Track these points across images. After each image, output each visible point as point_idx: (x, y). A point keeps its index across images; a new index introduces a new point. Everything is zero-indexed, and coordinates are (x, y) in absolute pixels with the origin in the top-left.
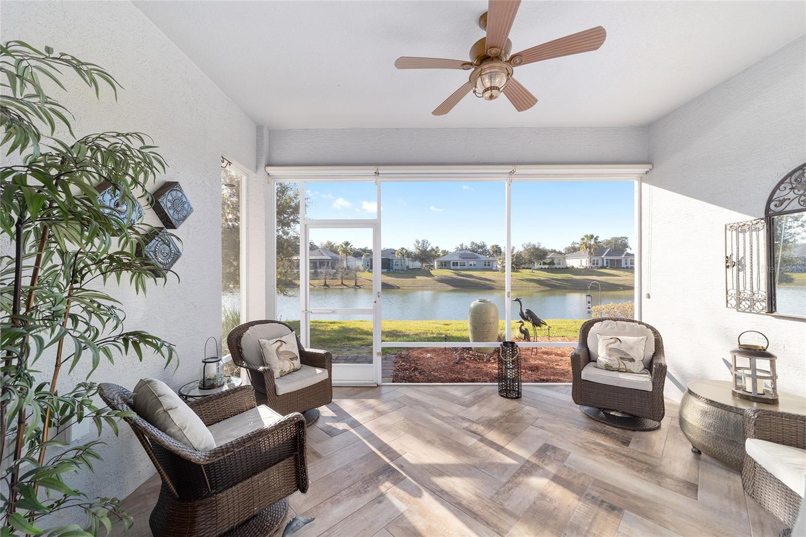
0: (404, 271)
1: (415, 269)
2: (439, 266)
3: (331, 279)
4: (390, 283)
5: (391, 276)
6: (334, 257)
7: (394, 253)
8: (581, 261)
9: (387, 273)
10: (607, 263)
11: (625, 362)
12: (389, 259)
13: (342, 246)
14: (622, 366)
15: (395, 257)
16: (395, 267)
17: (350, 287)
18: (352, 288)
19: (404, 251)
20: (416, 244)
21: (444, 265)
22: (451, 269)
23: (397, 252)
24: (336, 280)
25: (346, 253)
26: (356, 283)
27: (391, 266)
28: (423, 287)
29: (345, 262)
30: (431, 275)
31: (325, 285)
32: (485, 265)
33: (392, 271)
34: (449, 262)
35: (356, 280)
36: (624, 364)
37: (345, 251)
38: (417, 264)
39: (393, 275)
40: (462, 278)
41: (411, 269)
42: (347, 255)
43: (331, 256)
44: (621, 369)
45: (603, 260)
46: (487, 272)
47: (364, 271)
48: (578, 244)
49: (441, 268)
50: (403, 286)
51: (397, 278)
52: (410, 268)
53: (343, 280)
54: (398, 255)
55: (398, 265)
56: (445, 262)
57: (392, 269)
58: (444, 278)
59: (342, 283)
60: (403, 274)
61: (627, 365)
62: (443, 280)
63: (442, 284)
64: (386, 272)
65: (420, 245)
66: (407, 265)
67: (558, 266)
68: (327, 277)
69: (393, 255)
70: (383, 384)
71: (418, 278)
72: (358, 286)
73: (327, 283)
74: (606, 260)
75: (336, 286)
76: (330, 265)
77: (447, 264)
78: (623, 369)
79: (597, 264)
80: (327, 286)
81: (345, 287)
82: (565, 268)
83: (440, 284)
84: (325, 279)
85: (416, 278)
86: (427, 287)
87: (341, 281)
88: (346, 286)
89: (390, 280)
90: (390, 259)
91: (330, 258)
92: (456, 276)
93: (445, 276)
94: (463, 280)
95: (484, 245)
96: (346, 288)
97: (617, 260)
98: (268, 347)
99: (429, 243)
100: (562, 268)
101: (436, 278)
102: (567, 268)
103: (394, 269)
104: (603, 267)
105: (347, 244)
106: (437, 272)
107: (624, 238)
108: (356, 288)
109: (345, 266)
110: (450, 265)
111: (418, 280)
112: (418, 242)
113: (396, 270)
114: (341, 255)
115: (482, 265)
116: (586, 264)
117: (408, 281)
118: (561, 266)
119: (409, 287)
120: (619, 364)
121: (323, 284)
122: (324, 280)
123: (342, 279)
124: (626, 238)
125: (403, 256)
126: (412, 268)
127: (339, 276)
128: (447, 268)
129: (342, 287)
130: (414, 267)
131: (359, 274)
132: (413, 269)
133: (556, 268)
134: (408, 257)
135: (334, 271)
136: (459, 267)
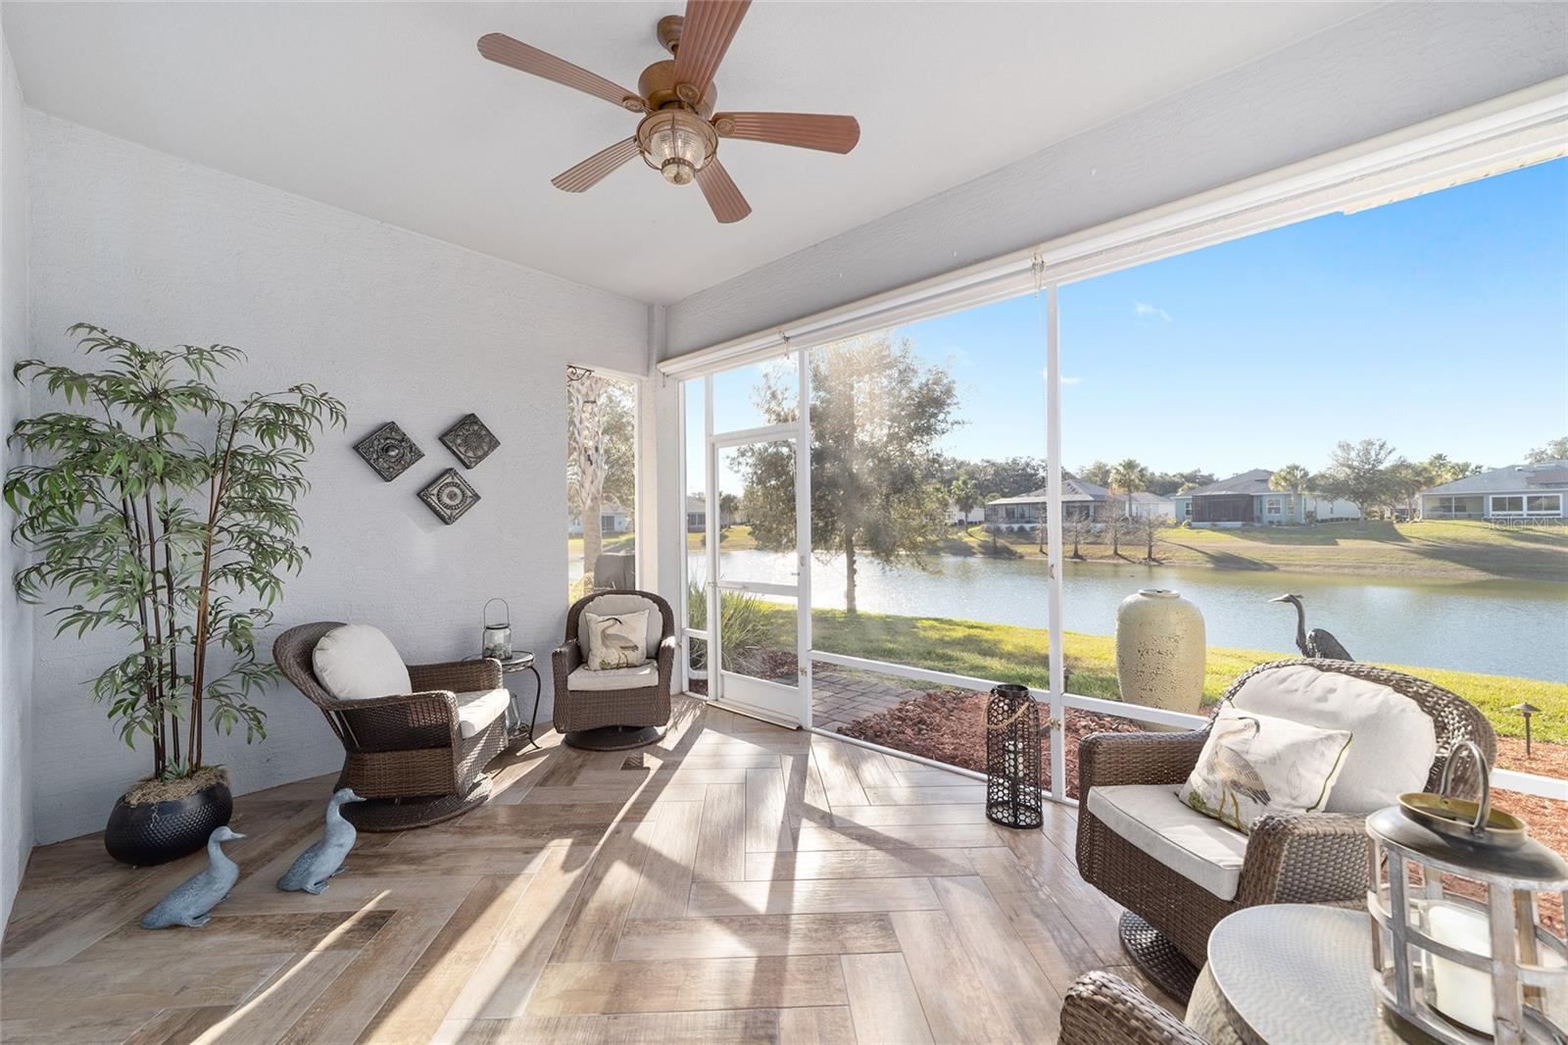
0: (1299, 524)
1: (1338, 520)
2: (1435, 509)
3: (1088, 543)
4: (1247, 555)
5: (1254, 539)
6: (1098, 496)
7: (1265, 481)
9: (1243, 532)
11: (1240, 797)
12: (1249, 496)
13: (1119, 471)
14: (1229, 810)
15: (1269, 490)
16: (1267, 516)
17: (1134, 563)
18: (1140, 563)
19: (1299, 474)
20: (1339, 452)
21: (1456, 507)
22: (1489, 521)
23: (1273, 478)
24: (1102, 546)
25: (1129, 487)
26: (1150, 553)
27: (1256, 513)
28: (1359, 567)
29: (1127, 506)
30: (1399, 538)
31: (1076, 555)
33: (1257, 525)
34: (1479, 499)
35: (1151, 547)
36: (1236, 804)
37: (1127, 484)
38: (1346, 507)
39: (1263, 536)
41: (1321, 521)
42: (1130, 491)
43: (1092, 493)
44: (1225, 815)
47: (1177, 525)
49: (1442, 517)
50: (1287, 565)
51: (1273, 543)
52: (1319, 517)
53: (1118, 546)
54: (1277, 484)
55: (1277, 510)
56: (1463, 500)
57: (1259, 520)
58: (1447, 544)
59: (1116, 552)
60: (1295, 532)
61: (1241, 809)
62: (1445, 552)
63: (1439, 562)
64: (1239, 529)
65: (1353, 454)
66: (1305, 510)
68: (1081, 538)
69: (1264, 485)
70: (813, 729)
71: (1343, 543)
72: (1154, 560)
73: (1080, 553)
75: (1101, 558)
76: (1091, 513)
77: (1471, 505)
78: (1230, 817)
80: (1080, 557)
81: (1122, 561)
83: (1430, 562)
84: (1076, 543)
85: (1336, 544)
86: (1374, 568)
87: (1113, 547)
88: (1126, 559)
90: (1252, 497)
91: (1092, 499)
92: (1505, 541)
93: (1455, 540)
96: (1124, 565)
98: (592, 625)
99: (1389, 446)
101: (1415, 544)
103: (1265, 521)
105: (1130, 466)
106: (1422, 529)
108: (1150, 566)
109: (1127, 515)
110: (1480, 508)
111: (1345, 550)
112: (1346, 448)
113: (1271, 523)
114: (1116, 490)
117: (1309, 553)
119: (1308, 566)
120: (1224, 800)
121: (1072, 554)
122: (1073, 546)
123: (1116, 544)
125: (1294, 486)
126: (1329, 516)
127: (1109, 537)
128: (1470, 517)
129: (1115, 562)
130: (1335, 516)
131: (1160, 533)
132: (1329, 520)
134: (1311, 489)
136: (1525, 512)
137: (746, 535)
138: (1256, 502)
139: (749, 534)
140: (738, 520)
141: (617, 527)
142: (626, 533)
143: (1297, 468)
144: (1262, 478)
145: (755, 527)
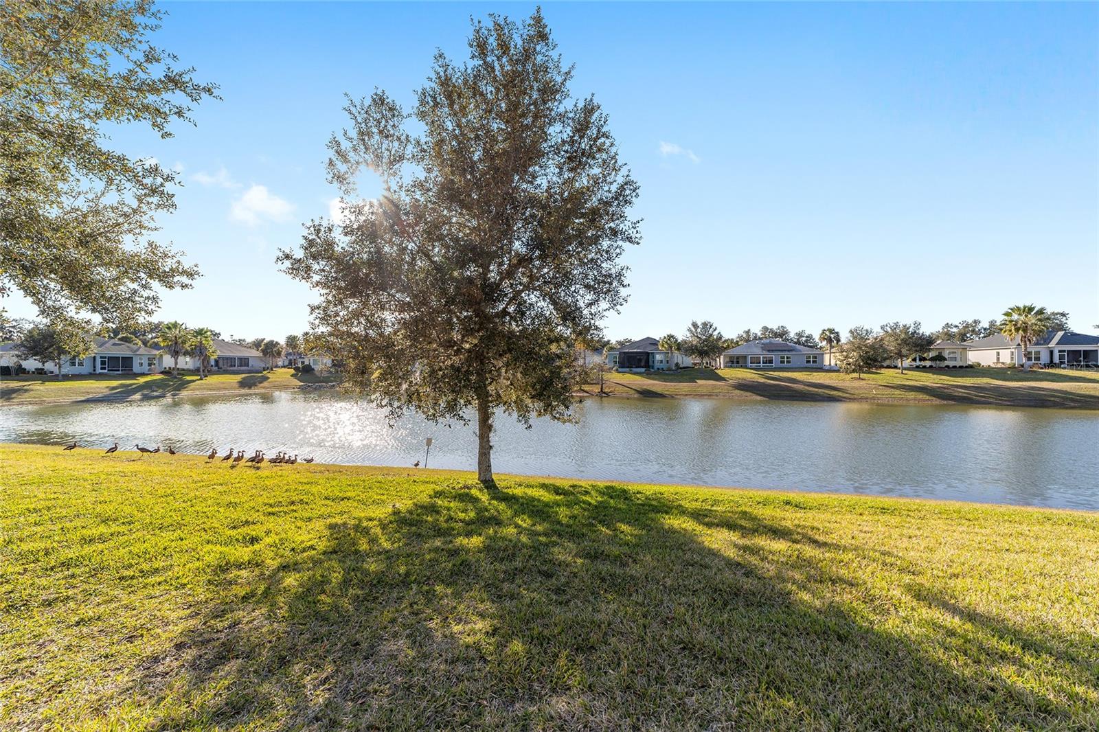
0: (672, 370)
1: (691, 368)
2: (727, 363)
4: (654, 389)
5: (653, 379)
7: (656, 344)
8: (998, 354)
9: (647, 374)
10: (1061, 357)
12: (646, 353)
15: (658, 349)
16: (657, 366)
19: (673, 340)
20: (692, 329)
21: (736, 362)
22: (751, 369)
23: (660, 342)
26: (602, 389)
27: (651, 363)
28: (710, 395)
30: (720, 378)
32: (808, 362)
33: (653, 370)
34: (745, 357)
35: (601, 384)
39: (656, 377)
40: (772, 382)
41: (681, 368)
45: (1052, 353)
46: (815, 374)
47: (611, 371)
48: (956, 326)
49: (731, 367)
50: (678, 395)
51: (664, 381)
52: (681, 366)
53: (583, 384)
54: (662, 346)
55: (661, 362)
56: (738, 358)
57: (653, 368)
58: (742, 382)
59: (580, 388)
60: (671, 375)
62: (744, 387)
63: (744, 392)
64: (643, 373)
65: (699, 330)
66: (676, 362)
67: (951, 364)
69: (655, 347)
72: (605, 393)
74: (1060, 351)
77: (740, 361)
79: (1037, 359)
81: (585, 394)
82: (966, 367)
83: (738, 392)
87: (578, 384)
89: (654, 385)
90: (648, 353)
92: (763, 380)
93: (744, 380)
94: (778, 385)
95: (784, 331)
97: (1084, 351)
99: (714, 327)
100: (961, 367)
101: (729, 382)
102: (971, 367)
103: (656, 368)
104: (1051, 364)
106: (728, 373)
107: (1057, 314)
108: (603, 397)
110: (746, 362)
111: (701, 385)
112: (695, 325)
113: (660, 369)
115: (802, 362)
116: (1012, 359)
117: (684, 387)
118: (958, 364)
124: (1063, 315)
125: (671, 347)
126: (683, 366)
128: (741, 367)
129: (581, 395)
130: (688, 365)
131: (604, 375)
132: (684, 368)
133: (948, 367)
134: (679, 349)
136: (761, 364)
137: (289, 376)
138: (651, 357)
139: (292, 376)
140: (280, 363)
141: (136, 368)
142: (147, 374)
143: (672, 337)
144: (653, 343)
145: (297, 369)
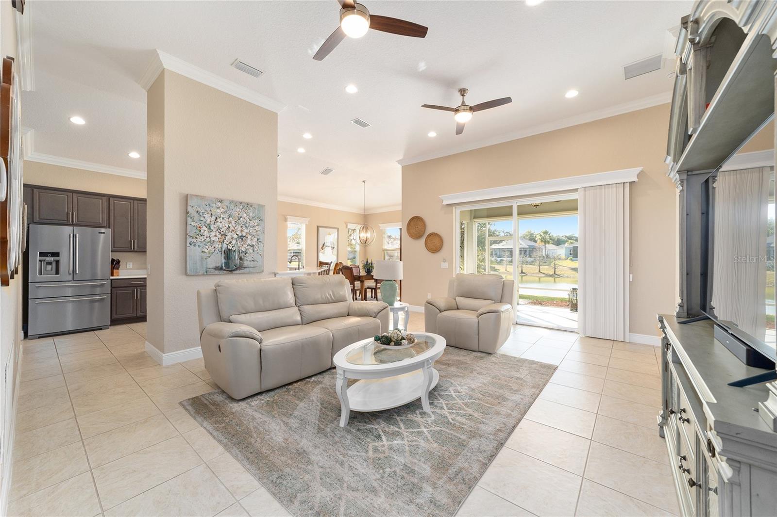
6: (531, 246)
13: (541, 235)
17: (548, 276)
18: (551, 276)
29: (544, 251)
31: (522, 272)
37: (544, 241)
42: (545, 244)
43: (529, 244)
73: (524, 271)
75: (534, 274)
76: (528, 253)
80: (524, 273)
84: (522, 267)
88: (544, 274)
91: (528, 247)
96: (543, 277)
105: (546, 233)
109: (544, 255)
114: (540, 244)
121: (520, 272)
122: (520, 268)
135: (532, 259)
